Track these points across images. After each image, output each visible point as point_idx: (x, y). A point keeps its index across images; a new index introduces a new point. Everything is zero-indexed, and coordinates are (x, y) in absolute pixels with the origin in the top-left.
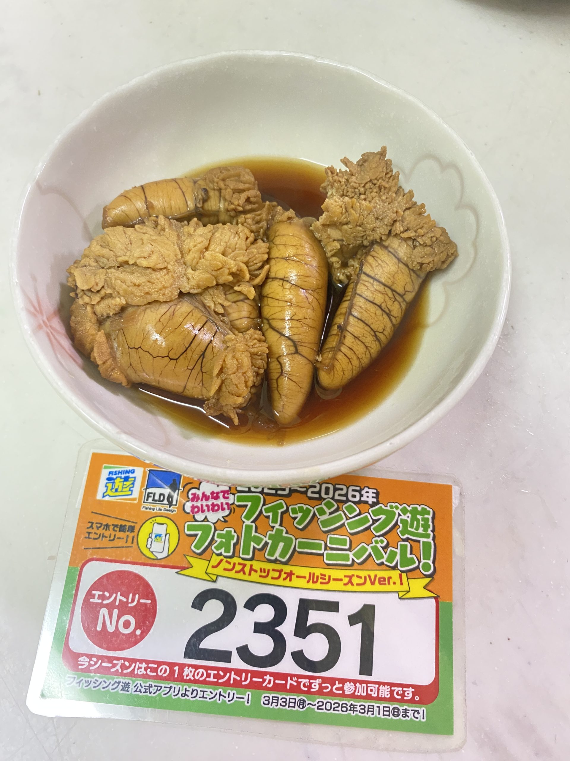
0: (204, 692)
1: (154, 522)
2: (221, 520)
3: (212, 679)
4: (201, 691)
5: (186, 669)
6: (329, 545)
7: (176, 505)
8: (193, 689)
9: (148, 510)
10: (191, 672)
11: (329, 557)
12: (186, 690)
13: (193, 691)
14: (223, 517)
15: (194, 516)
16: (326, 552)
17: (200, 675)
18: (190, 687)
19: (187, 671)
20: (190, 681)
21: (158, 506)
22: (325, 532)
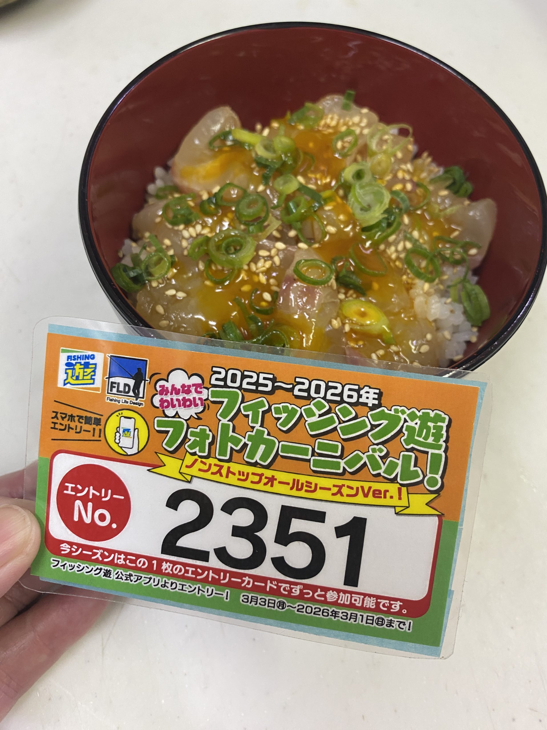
0: (183, 585)
1: (121, 415)
2: (193, 417)
3: (190, 575)
4: (180, 584)
5: (164, 563)
6: (316, 450)
7: (143, 398)
8: (172, 582)
9: (113, 402)
10: (169, 566)
11: (317, 463)
12: (165, 582)
13: (172, 584)
14: (196, 413)
15: (164, 411)
16: (313, 458)
17: (178, 570)
18: (169, 580)
19: (164, 566)
20: (168, 575)
21: (123, 399)
22: (312, 436)
